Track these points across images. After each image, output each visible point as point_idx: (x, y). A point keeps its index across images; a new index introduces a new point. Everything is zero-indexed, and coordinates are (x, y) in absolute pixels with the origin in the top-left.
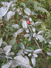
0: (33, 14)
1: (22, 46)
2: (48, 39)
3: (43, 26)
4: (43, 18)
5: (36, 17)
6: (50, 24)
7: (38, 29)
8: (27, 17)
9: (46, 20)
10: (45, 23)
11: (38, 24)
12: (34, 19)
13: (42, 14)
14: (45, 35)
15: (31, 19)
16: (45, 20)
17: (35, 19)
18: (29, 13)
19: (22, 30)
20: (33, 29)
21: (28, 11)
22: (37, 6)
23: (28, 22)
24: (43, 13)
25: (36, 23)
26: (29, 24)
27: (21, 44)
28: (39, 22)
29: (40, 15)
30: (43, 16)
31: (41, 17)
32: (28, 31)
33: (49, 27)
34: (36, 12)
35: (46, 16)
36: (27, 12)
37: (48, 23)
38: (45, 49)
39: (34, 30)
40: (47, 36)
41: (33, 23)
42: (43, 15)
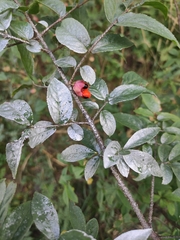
0: (101, 45)
3: (150, 99)
5: (120, 65)
6: (175, 89)
8: (72, 62)
9: (159, 74)
10: (155, 84)
11: (126, 96)
12: (114, 72)
13: (144, 51)
14: (163, 140)
15: (89, 75)
16: (155, 72)
17: (118, 70)
18: (78, 44)
19: (48, 128)
20: (102, 123)
21: (74, 36)
22: (119, 10)
23: (78, 87)
24: (146, 48)
25: (120, 89)
26: (86, 98)
27: (40, 206)
28: (132, 86)
29: (137, 58)
30: (148, 60)
31: (140, 63)
33: (173, 98)
34: (115, 37)
35: (159, 58)
36: (69, 38)
37: (169, 85)
38: (164, 197)
39: (109, 125)
40: (172, 146)
41: (102, 93)
42: (145, 57)
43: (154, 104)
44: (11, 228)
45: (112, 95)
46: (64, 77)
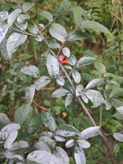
0: (73, 37)
1: (47, 121)
2: (113, 97)
3: (99, 66)
4: (97, 47)
5: (81, 45)
6: (115, 60)
7: (88, 75)
8: (58, 46)
9: (106, 51)
10: (104, 58)
11: (86, 63)
12: (77, 50)
13: (96, 36)
14: (107, 88)
15: (67, 52)
16: (104, 50)
17: (79, 48)
18: (61, 37)
19: (47, 80)
20: (74, 77)
21: (59, 33)
22: (81, 19)
23: (61, 58)
24: (97, 34)
25: (82, 59)
26: (65, 64)
27: (45, 117)
28: (89, 57)
29: (91, 40)
30: (99, 42)
31: (93, 44)
32: (61, 83)
33: (114, 66)
34: (79, 33)
35: (106, 40)
36: (57, 34)
37: (111, 57)
38: (109, 123)
39: (77, 78)
40: (111, 90)
41: (73, 61)
42: (97, 40)
43: (102, 68)
44: (32, 126)
45: (79, 62)
46: (53, 53)
